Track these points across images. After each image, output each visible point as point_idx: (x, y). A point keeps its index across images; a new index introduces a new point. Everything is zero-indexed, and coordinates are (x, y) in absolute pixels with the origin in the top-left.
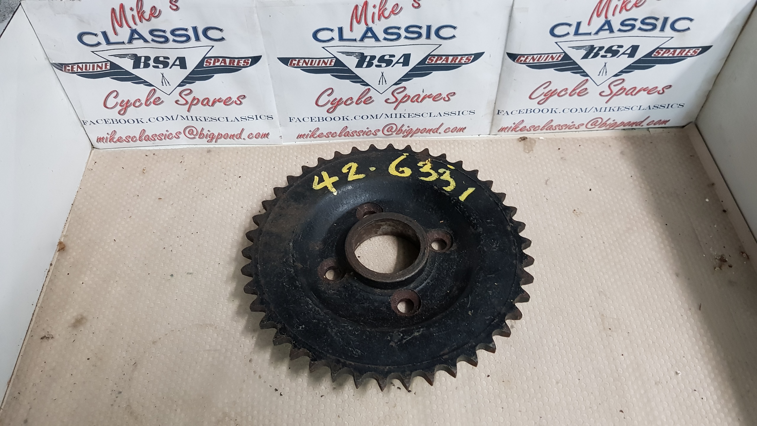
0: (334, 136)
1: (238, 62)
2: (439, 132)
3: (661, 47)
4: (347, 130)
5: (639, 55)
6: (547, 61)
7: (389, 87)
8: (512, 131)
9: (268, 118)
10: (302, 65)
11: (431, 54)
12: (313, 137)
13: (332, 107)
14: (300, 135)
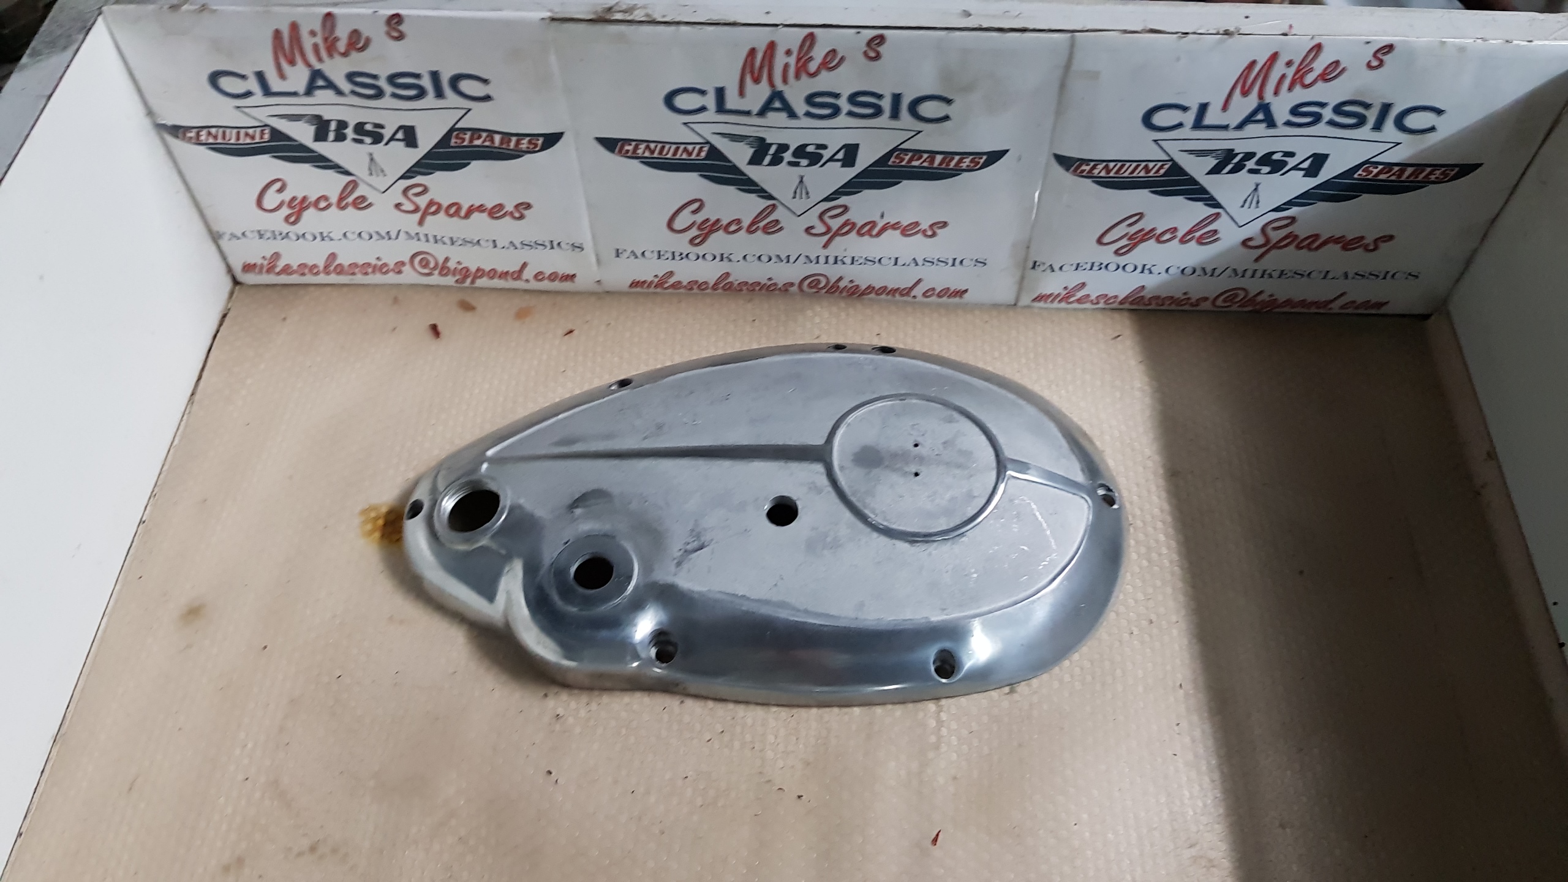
0: (703, 287)
1: (518, 143)
2: (913, 293)
3: (1372, 160)
4: (730, 280)
5: (1327, 173)
6: (1135, 175)
7: (815, 203)
8: (1060, 301)
9: (575, 248)
10: (644, 153)
11: (900, 147)
12: (661, 288)
13: (699, 236)
14: (635, 282)
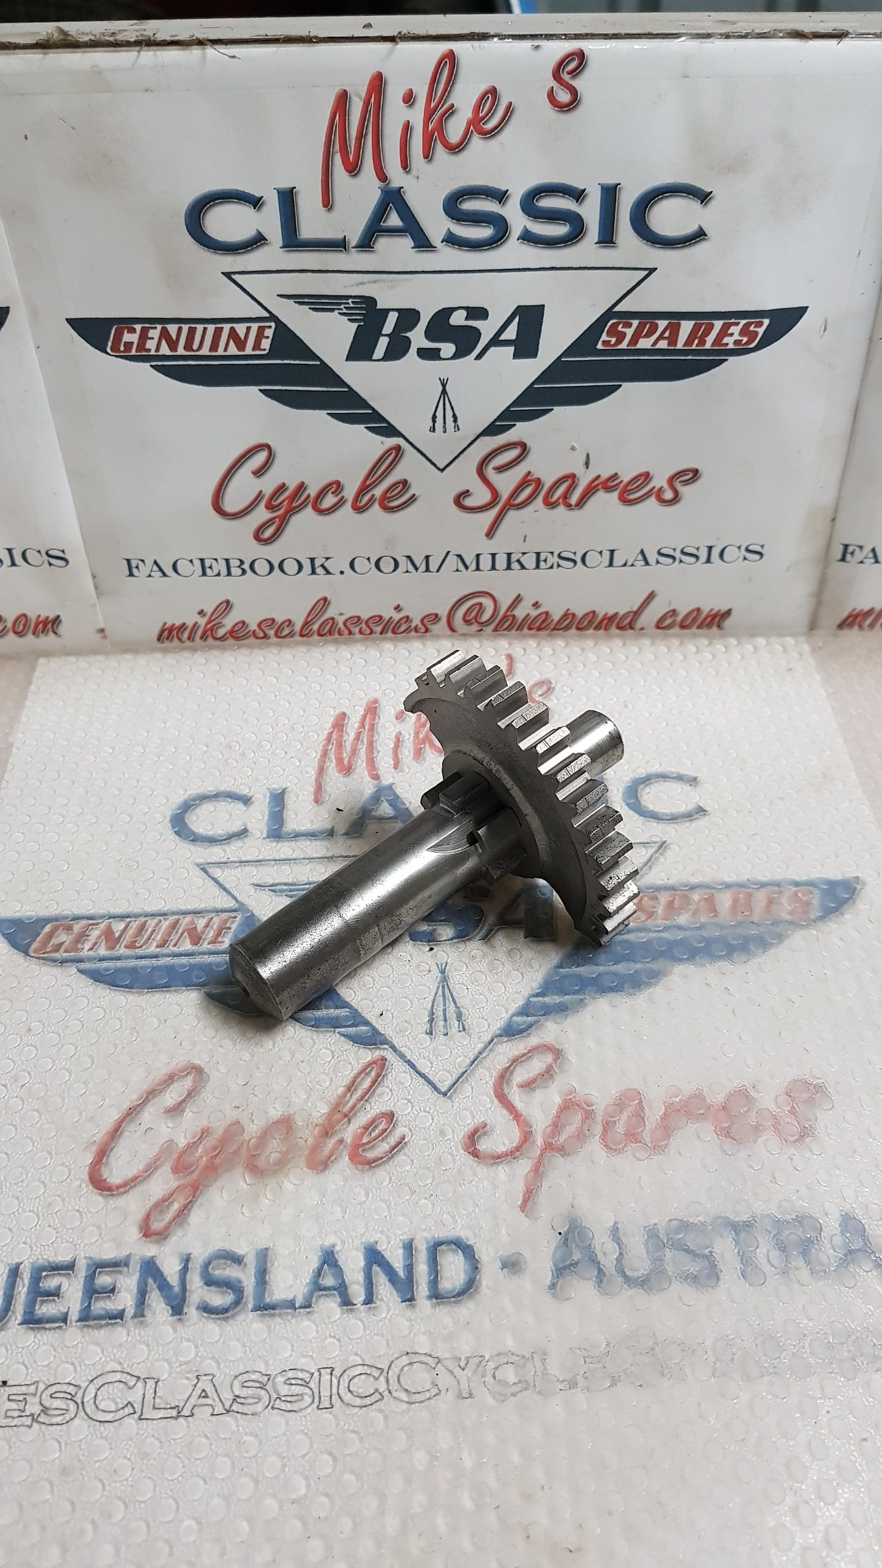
0: (284, 633)
2: (638, 625)
4: (329, 614)
7: (469, 441)
9: (52, 561)
10: (158, 349)
11: (616, 309)
12: (215, 639)
13: (270, 522)
14: (166, 627)
